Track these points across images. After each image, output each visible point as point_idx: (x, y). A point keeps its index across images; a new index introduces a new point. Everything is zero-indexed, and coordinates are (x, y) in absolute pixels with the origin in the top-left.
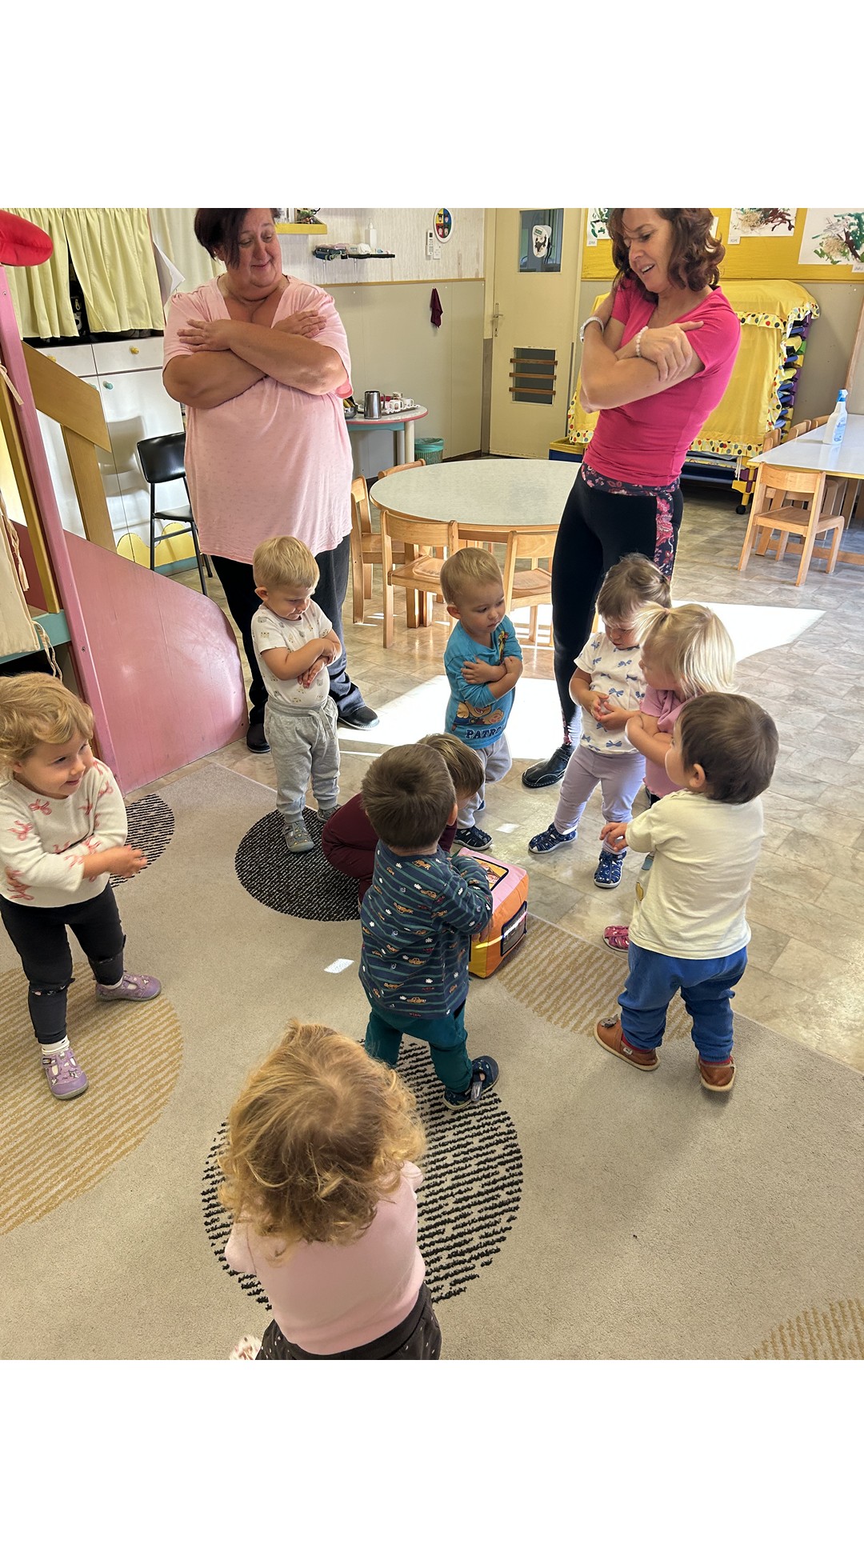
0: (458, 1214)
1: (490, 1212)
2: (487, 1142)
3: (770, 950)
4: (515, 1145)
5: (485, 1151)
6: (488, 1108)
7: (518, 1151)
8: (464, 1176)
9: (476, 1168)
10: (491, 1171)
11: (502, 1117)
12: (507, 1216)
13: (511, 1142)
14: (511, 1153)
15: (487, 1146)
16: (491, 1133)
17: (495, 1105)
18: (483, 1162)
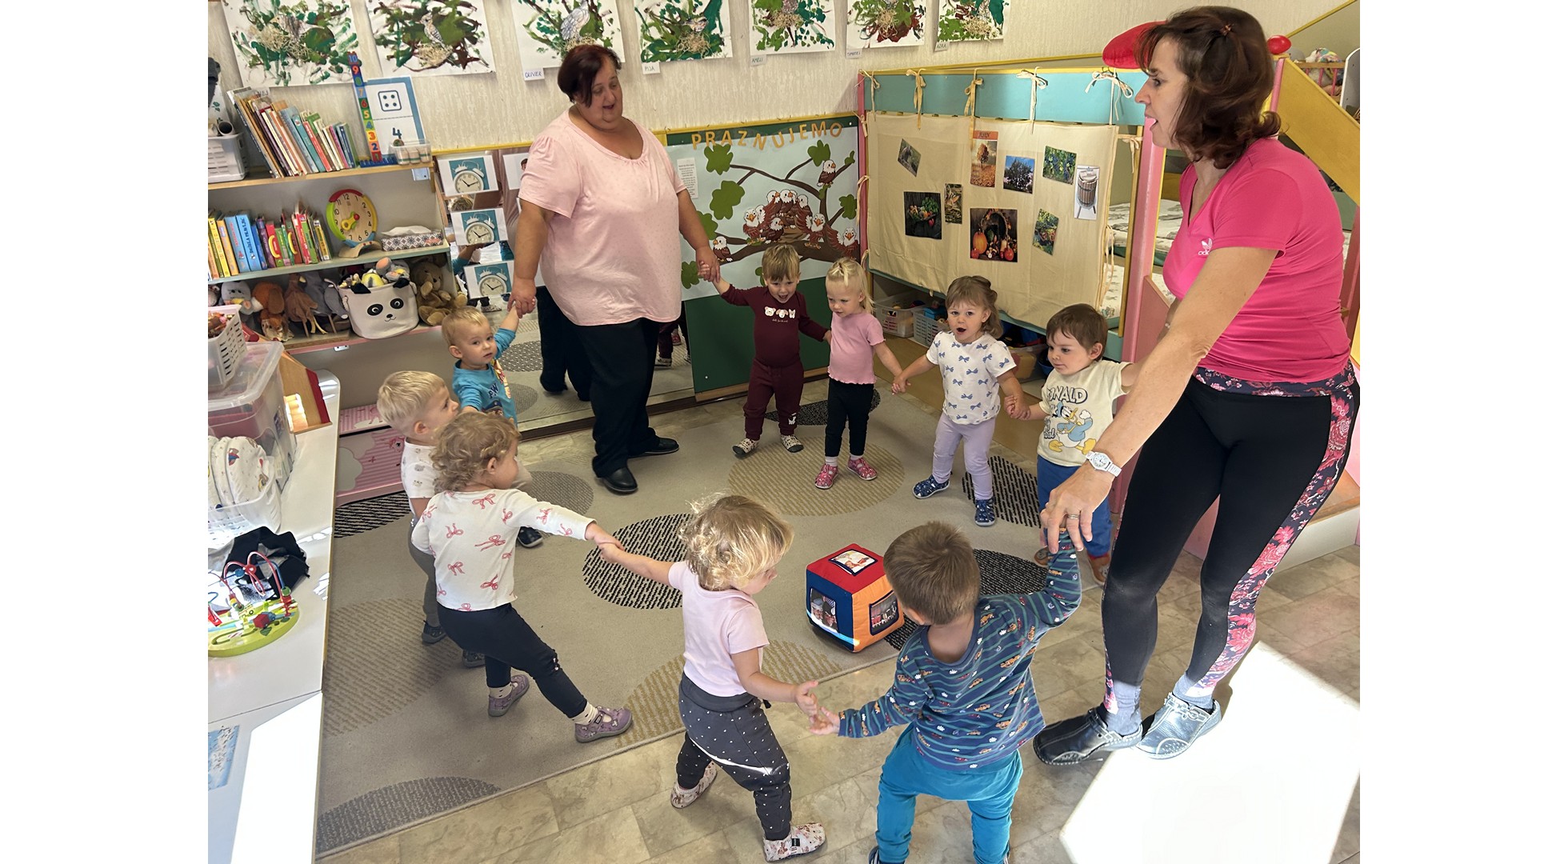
0: (616, 577)
1: (606, 587)
2: (642, 597)
3: (652, 827)
4: (630, 605)
5: (638, 594)
6: (661, 603)
7: (626, 605)
8: (632, 584)
9: (632, 589)
10: (626, 593)
11: (651, 606)
12: (599, 591)
13: (634, 604)
14: (627, 602)
15: (639, 596)
16: (645, 600)
17: (660, 606)
18: (632, 593)
